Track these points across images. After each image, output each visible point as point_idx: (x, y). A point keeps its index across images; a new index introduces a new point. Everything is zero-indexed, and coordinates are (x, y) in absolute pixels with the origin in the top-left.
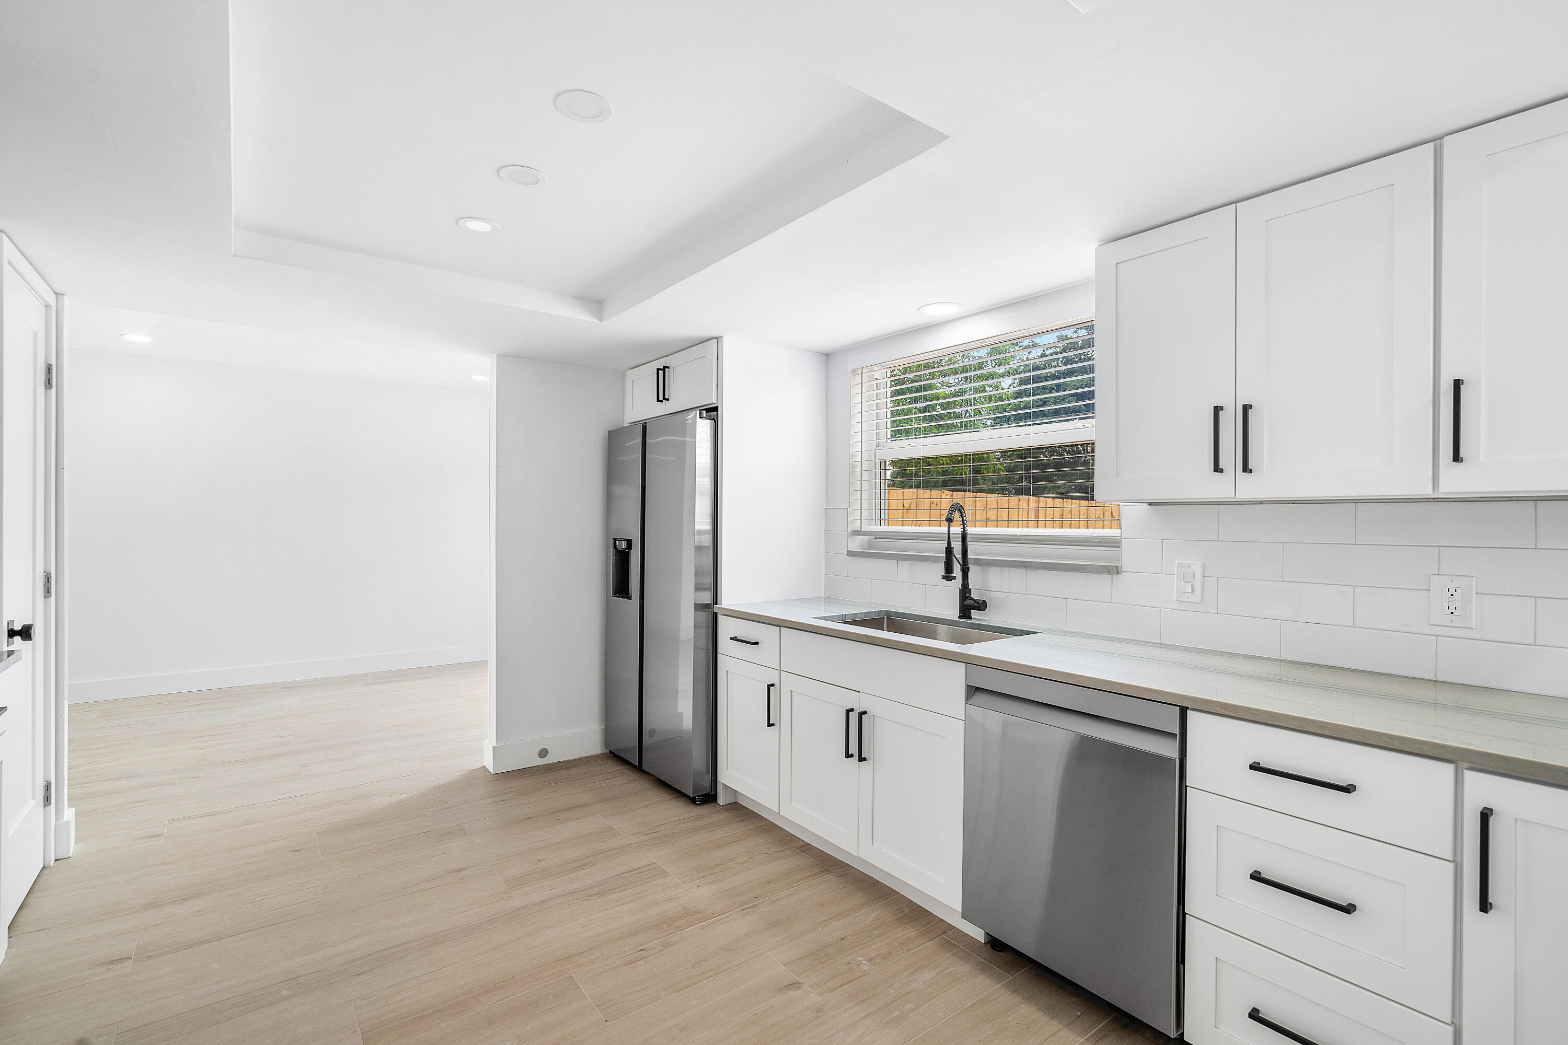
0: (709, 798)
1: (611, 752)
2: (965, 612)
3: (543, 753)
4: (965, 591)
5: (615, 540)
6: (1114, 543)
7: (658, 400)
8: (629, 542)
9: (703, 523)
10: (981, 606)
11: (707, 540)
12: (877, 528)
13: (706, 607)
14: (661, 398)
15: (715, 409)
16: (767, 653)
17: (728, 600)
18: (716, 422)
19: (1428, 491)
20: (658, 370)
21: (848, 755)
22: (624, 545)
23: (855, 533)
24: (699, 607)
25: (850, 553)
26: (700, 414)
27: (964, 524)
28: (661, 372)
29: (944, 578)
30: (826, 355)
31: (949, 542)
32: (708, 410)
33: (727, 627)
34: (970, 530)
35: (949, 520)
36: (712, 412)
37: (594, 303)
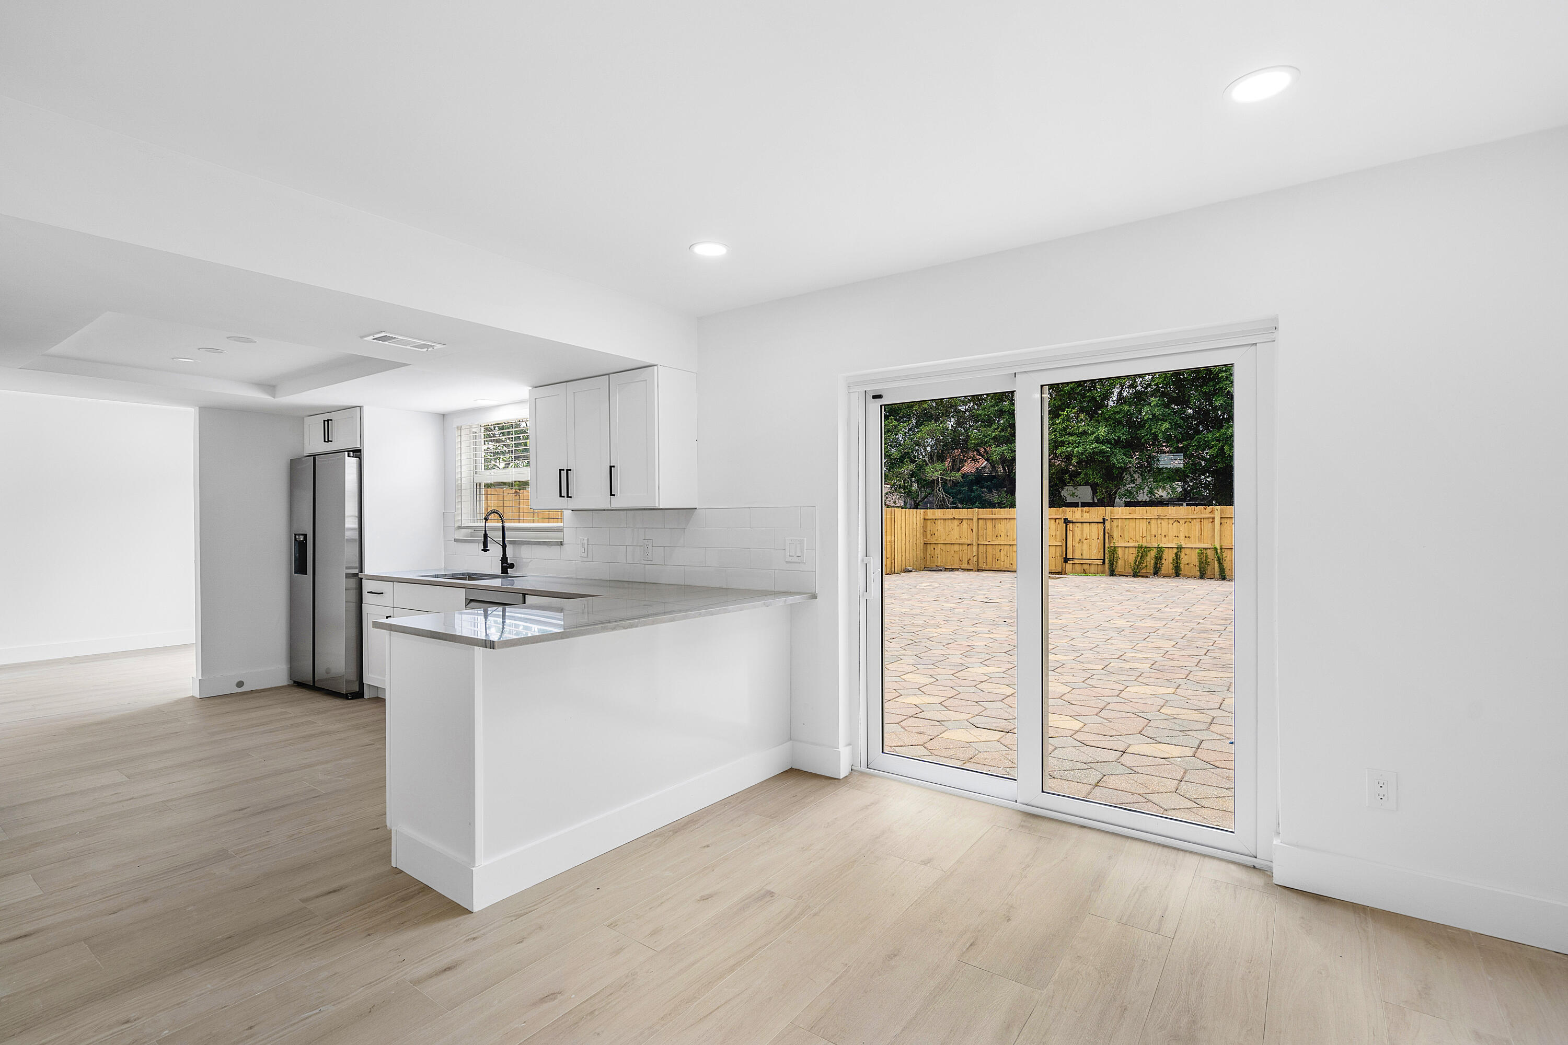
0: (358, 695)
1: (295, 682)
2: (504, 571)
3: (240, 684)
4: (504, 559)
5: (296, 535)
6: (560, 530)
7: (325, 441)
8: (305, 536)
9: (351, 523)
10: (512, 566)
11: (355, 535)
12: (475, 524)
13: (357, 575)
14: (326, 440)
15: (360, 451)
16: (386, 600)
17: (368, 570)
18: (360, 459)
19: (609, 507)
20: (324, 421)
22: (302, 538)
23: (460, 528)
24: (348, 576)
25: (456, 540)
26: (348, 454)
27: (502, 521)
28: (326, 422)
29: (482, 550)
30: (444, 415)
31: (485, 531)
32: (353, 451)
33: (367, 586)
34: (506, 525)
35: (486, 519)
36: (357, 453)
37: (270, 387)
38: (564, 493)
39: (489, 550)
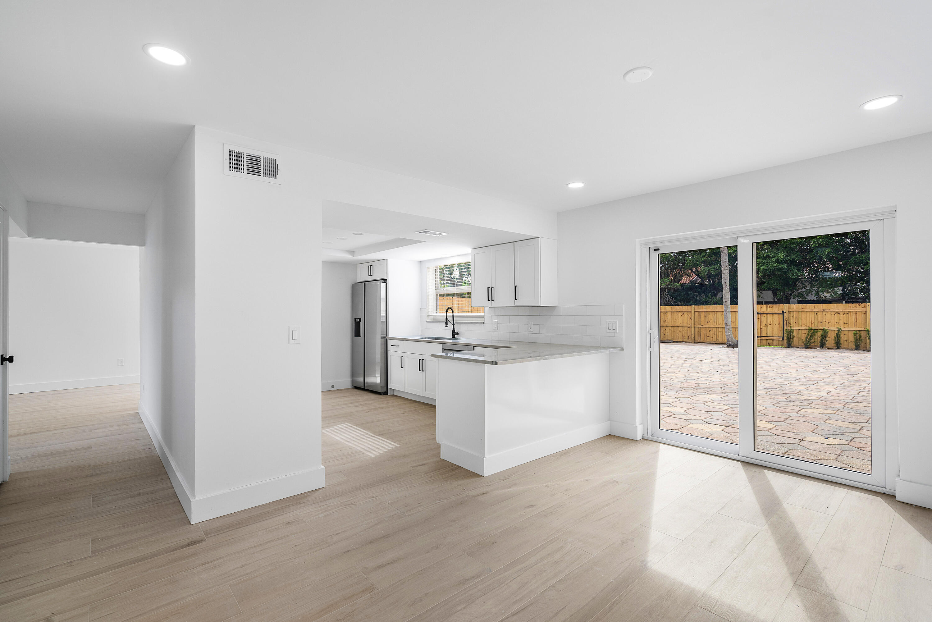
0: (386, 393)
1: (354, 387)
2: (454, 336)
3: (333, 386)
4: (454, 330)
5: (355, 319)
6: (483, 317)
7: (369, 275)
8: (360, 319)
9: (383, 314)
10: (457, 334)
11: (384, 319)
12: (436, 314)
13: (385, 337)
15: (386, 280)
16: (400, 349)
17: (390, 335)
18: (387, 284)
19: (514, 305)
21: (419, 371)
22: (358, 320)
23: (429, 316)
24: (382, 338)
25: (427, 322)
26: (382, 281)
27: (453, 312)
28: (370, 267)
29: (445, 326)
30: (421, 262)
31: (446, 317)
32: (384, 280)
33: (390, 342)
34: (454, 314)
35: (447, 311)
36: (385, 281)
37: (352, 252)
38: (490, 299)
39: (448, 326)
